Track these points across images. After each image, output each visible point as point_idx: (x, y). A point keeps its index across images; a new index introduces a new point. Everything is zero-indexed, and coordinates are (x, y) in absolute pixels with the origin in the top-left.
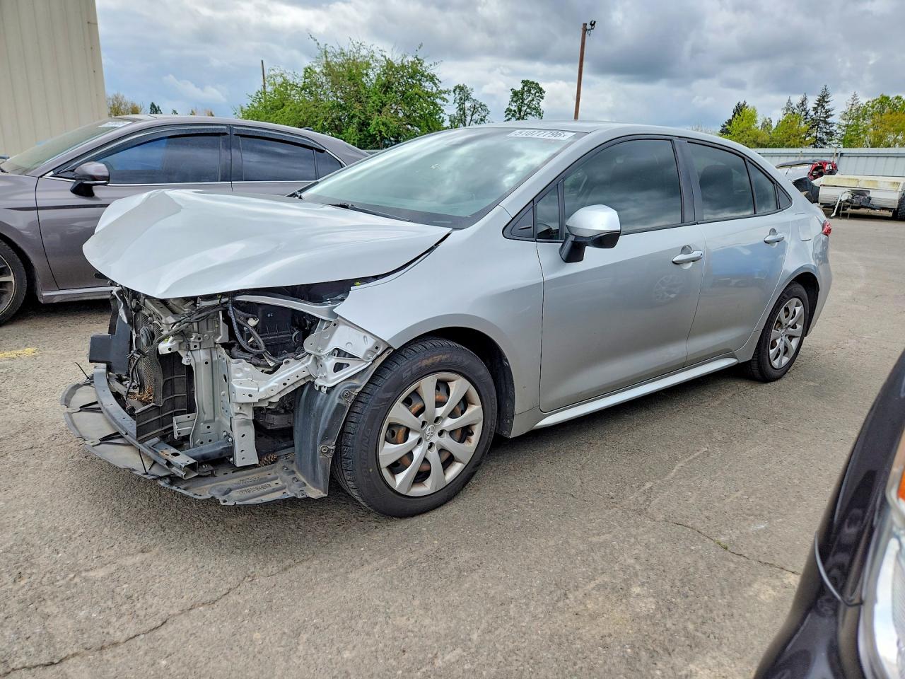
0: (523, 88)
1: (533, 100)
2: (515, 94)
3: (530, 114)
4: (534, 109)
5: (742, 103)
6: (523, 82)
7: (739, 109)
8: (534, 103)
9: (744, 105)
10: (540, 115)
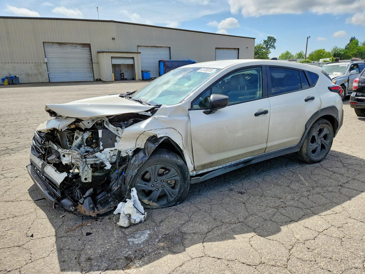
0: (268, 39)
1: (272, 43)
2: (265, 41)
3: (270, 48)
4: (272, 46)
5: (353, 37)
6: (268, 37)
7: (352, 40)
8: (272, 44)
9: (354, 38)
10: (274, 48)
